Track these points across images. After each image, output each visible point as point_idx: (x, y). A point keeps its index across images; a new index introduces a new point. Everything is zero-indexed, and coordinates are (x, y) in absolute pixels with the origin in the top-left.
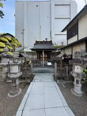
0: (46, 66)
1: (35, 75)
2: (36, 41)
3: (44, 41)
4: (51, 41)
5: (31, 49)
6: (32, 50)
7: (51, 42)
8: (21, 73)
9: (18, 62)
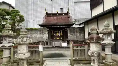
0: (60, 47)
1: (45, 60)
2: (47, 13)
3: (57, 12)
4: (68, 12)
5: (39, 25)
6: (41, 26)
7: (67, 14)
8: (29, 54)
9: (26, 41)
